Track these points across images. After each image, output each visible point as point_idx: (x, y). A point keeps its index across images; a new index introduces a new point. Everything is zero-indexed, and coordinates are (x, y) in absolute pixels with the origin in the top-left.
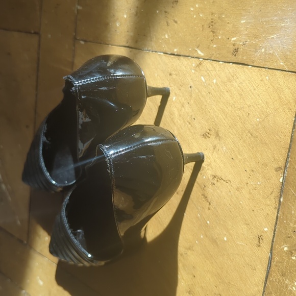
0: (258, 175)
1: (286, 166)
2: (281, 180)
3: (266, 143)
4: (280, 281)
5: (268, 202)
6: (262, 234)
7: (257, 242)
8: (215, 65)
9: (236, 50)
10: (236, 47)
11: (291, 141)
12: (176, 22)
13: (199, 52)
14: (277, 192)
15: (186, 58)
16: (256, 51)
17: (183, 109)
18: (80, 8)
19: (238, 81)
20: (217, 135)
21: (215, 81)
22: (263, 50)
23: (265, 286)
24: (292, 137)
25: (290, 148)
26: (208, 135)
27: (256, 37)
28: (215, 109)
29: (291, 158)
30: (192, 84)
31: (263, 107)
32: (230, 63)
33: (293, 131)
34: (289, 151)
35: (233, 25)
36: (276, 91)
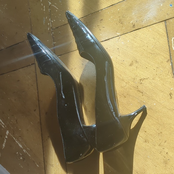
0: (160, 68)
1: (171, 58)
2: (171, 65)
3: (159, 54)
5: (169, 77)
6: (171, 92)
7: (170, 97)
8: (126, 35)
9: (134, 25)
10: (134, 24)
11: (169, 47)
12: (104, 27)
13: (118, 34)
14: (171, 70)
15: (113, 39)
16: (142, 22)
17: (117, 59)
18: (54, 43)
19: (138, 36)
20: (136, 62)
21: (128, 41)
22: (145, 20)
24: (169, 46)
25: (170, 50)
26: (132, 64)
27: (141, 17)
28: (132, 52)
29: (172, 54)
30: (118, 47)
31: (153, 41)
32: (132, 31)
33: (168, 43)
34: (170, 52)
35: (130, 17)
36: (156, 32)
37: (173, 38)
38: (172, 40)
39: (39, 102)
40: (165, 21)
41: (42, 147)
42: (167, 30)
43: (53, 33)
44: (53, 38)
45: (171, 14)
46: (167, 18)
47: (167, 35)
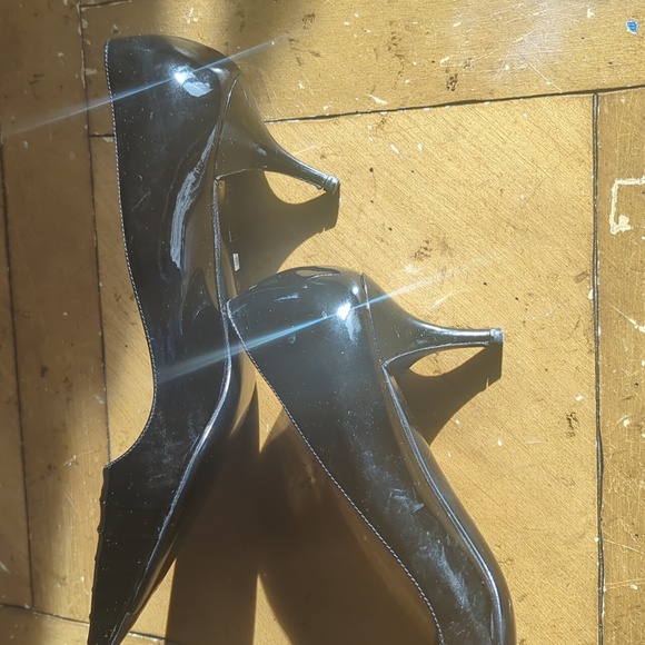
0: (544, 299)
1: (595, 267)
2: (590, 296)
3: (547, 236)
4: (627, 488)
5: (574, 345)
6: (574, 409)
7: (566, 428)
8: (414, 117)
9: (453, 80)
10: (452, 73)
11: (595, 219)
12: (317, 55)
13: (377, 100)
14: (586, 321)
15: (352, 118)
16: (494, 72)
17: (363, 217)
18: (90, 72)
19: (467, 134)
20: (445, 247)
21: (420, 146)
22: (507, 67)
23: (600, 509)
24: (595, 210)
25: (595, 232)
26: (425, 252)
27: (489, 46)
28: (431, 198)
29: (602, 250)
30: (373, 164)
31: (527, 171)
32: (444, 105)
33: (594, 200)
34: (595, 238)
35: (439, 35)
36: (548, 134)
37: (618, 182)
38: (614, 190)
39: (13, 317)
40: (595, 92)
41: (23, 499)
42: (596, 138)
43: (85, 24)
44: (84, 46)
45: (628, 69)
46: (606, 80)
47: (596, 159)
